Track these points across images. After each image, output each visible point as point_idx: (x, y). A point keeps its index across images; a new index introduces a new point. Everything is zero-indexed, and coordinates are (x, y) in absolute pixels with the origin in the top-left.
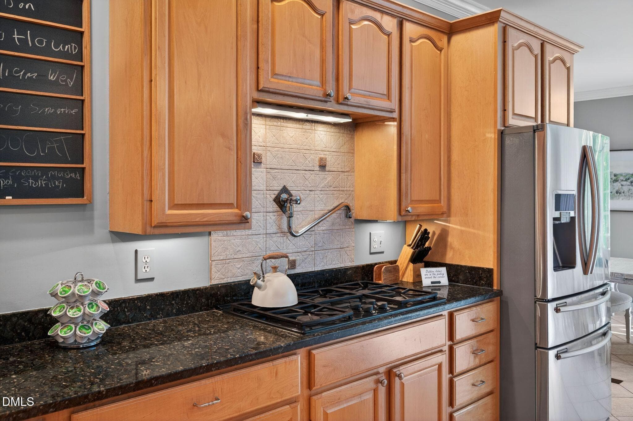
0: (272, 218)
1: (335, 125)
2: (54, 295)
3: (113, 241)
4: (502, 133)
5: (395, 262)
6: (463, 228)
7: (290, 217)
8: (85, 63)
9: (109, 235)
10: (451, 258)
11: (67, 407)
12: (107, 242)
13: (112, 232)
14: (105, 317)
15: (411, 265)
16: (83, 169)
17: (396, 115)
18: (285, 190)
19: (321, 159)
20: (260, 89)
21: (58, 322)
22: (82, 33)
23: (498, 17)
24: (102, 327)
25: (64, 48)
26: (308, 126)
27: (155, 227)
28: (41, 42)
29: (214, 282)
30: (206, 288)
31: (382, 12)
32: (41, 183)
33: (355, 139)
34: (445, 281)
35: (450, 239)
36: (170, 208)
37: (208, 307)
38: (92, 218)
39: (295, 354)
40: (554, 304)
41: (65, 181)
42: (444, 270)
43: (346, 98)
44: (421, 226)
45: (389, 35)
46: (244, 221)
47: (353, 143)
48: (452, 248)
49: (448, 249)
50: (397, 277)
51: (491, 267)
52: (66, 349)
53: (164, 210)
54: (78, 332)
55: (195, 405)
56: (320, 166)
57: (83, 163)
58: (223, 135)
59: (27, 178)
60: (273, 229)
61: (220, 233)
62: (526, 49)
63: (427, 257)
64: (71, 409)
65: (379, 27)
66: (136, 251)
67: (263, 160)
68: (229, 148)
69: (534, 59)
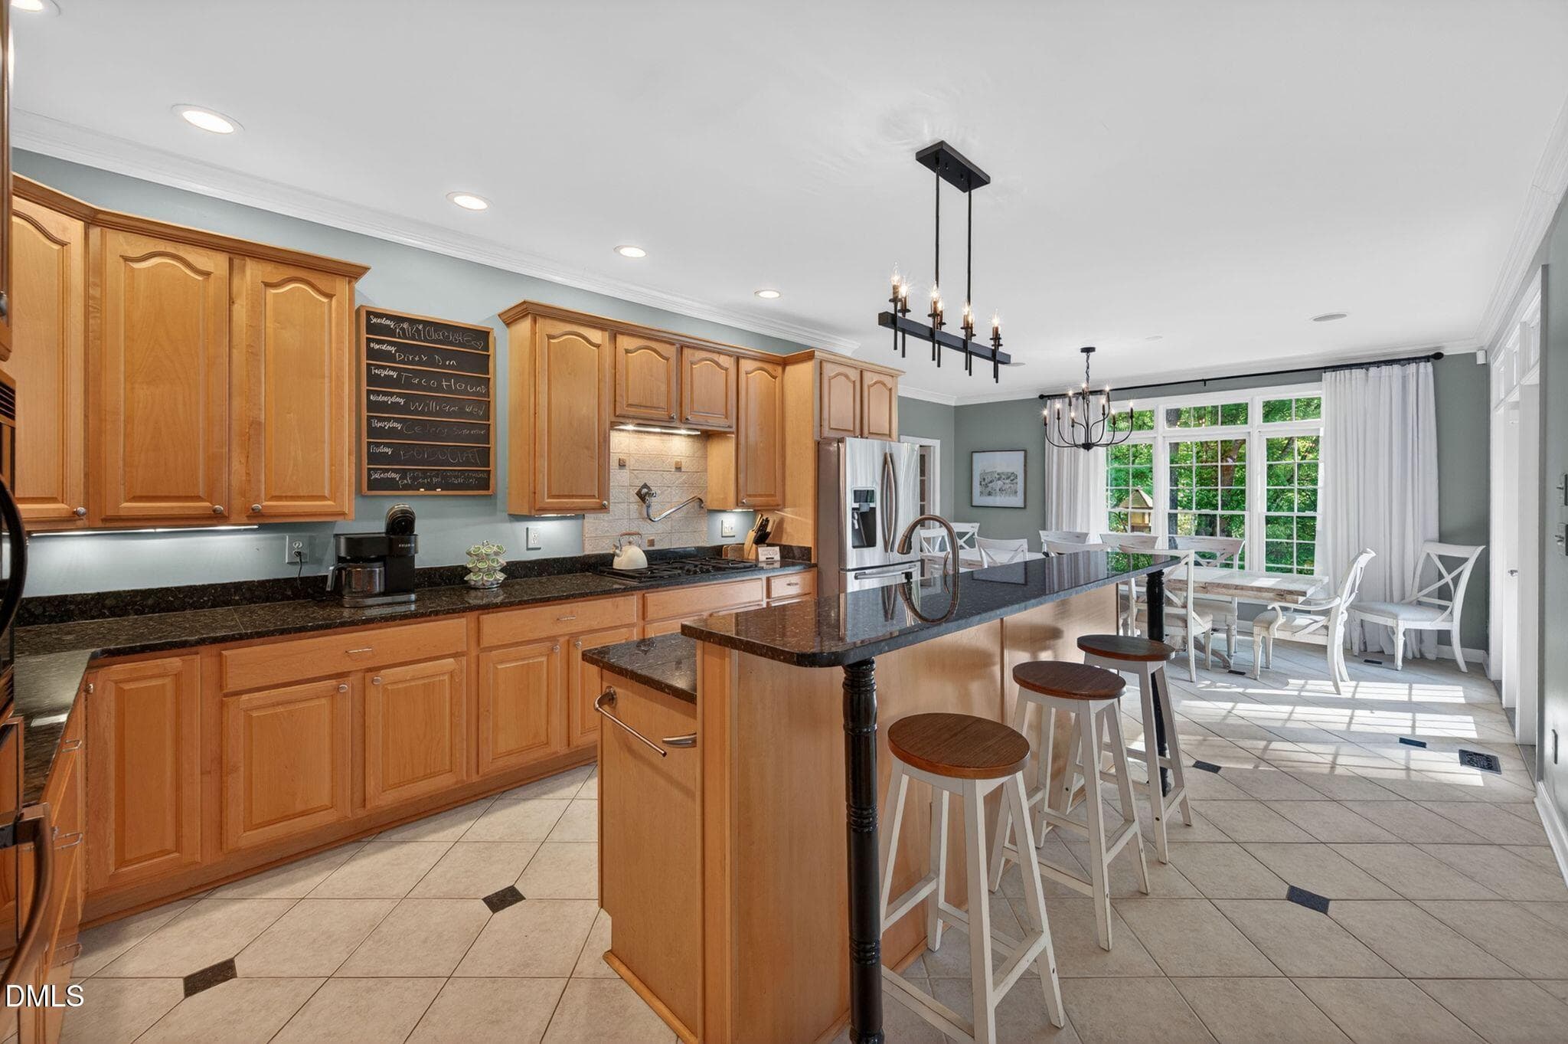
0: (634, 507)
1: (689, 436)
2: (469, 554)
3: (511, 521)
4: (818, 443)
5: (743, 544)
6: (793, 516)
7: (648, 507)
8: (491, 399)
9: (507, 517)
10: (785, 541)
11: (477, 609)
12: (506, 522)
13: (510, 515)
14: (503, 570)
15: (754, 545)
16: (490, 471)
17: (734, 429)
18: (645, 486)
19: (677, 463)
20: (617, 414)
21: (471, 572)
22: (489, 379)
23: (814, 355)
24: (501, 577)
25: (476, 389)
26: (665, 437)
27: (538, 510)
28: (460, 386)
29: (587, 553)
30: (580, 557)
31: (719, 353)
32: (461, 480)
33: (708, 446)
34: (777, 557)
35: (785, 526)
36: (548, 498)
37: (582, 571)
38: (496, 504)
39: (632, 595)
40: (853, 573)
41: (477, 479)
42: (777, 549)
43: (687, 419)
44: (762, 516)
45: (726, 370)
46: (603, 508)
47: (707, 451)
48: (786, 533)
49: (784, 534)
50: (743, 555)
51: (809, 546)
52: (476, 589)
53: (544, 498)
54: (485, 578)
55: (558, 619)
56: (676, 468)
57: (489, 467)
58: (588, 448)
59: (450, 477)
60: (635, 515)
61: (592, 515)
62: (843, 378)
63: (769, 539)
64: (480, 612)
65: (717, 364)
66: (527, 529)
67: (627, 464)
68: (592, 457)
69: (852, 385)
